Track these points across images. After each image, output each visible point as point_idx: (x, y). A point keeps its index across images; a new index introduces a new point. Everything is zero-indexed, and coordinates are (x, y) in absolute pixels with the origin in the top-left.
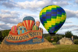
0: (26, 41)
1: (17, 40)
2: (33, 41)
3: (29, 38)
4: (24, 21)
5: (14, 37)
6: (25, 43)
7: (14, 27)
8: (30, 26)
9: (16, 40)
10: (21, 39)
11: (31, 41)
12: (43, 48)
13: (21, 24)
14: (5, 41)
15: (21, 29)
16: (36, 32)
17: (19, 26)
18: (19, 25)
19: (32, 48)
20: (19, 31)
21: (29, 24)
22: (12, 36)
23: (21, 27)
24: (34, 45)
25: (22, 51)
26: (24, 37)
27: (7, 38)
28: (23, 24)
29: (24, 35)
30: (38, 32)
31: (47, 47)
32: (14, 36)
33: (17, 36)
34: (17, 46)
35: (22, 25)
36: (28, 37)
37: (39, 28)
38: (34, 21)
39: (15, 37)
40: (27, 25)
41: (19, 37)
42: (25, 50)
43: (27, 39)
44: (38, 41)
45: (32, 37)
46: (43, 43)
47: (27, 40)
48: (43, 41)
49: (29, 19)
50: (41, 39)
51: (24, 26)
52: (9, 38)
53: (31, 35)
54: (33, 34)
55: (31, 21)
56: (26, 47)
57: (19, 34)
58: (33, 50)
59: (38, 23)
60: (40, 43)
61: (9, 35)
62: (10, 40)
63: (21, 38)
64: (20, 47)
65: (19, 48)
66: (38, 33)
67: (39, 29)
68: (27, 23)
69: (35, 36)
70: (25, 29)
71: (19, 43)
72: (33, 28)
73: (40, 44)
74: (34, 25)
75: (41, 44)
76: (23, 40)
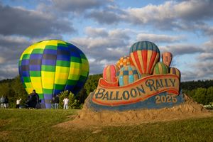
0: (138, 100)
1: (117, 99)
2: (157, 102)
3: (146, 94)
4: (132, 54)
5: (109, 93)
6: (136, 107)
7: (108, 68)
8: (148, 64)
9: (114, 99)
10: (127, 97)
11: (151, 102)
12: (183, 117)
13: (125, 60)
14: (91, 102)
15: (126, 73)
16: (163, 78)
17: (122, 66)
18: (121, 64)
19: (154, 118)
20: (121, 78)
21: (145, 59)
22: (106, 90)
23: (125, 68)
24: (158, 110)
25: (130, 125)
26: (133, 92)
27: (94, 96)
28: (131, 61)
29: (135, 87)
30: (168, 78)
31: (193, 116)
32: (109, 90)
33: (118, 90)
34: (117, 114)
35: (128, 63)
36: (143, 92)
37: (169, 69)
38: (157, 51)
39: (112, 93)
40: (141, 63)
41: (121, 91)
42: (138, 124)
43: (142, 96)
44: (168, 101)
45: (154, 91)
46: (180, 106)
47: (140, 99)
48: (180, 102)
49: (145, 46)
50: (175, 95)
51: (133, 65)
52: (99, 96)
53: (150, 86)
54: (155, 85)
55: (150, 53)
56: (140, 115)
57: (121, 84)
58: (156, 123)
59: (167, 57)
60: (173, 105)
61: (98, 87)
62: (101, 100)
63: (126, 93)
64: (125, 116)
65: (124, 119)
66: (168, 81)
67: (169, 72)
68: (140, 57)
69: (160, 89)
70: (135, 72)
71: (122, 107)
72: (156, 68)
73: (175, 109)
74: (158, 61)
75: (177, 108)
76: (131, 98)
